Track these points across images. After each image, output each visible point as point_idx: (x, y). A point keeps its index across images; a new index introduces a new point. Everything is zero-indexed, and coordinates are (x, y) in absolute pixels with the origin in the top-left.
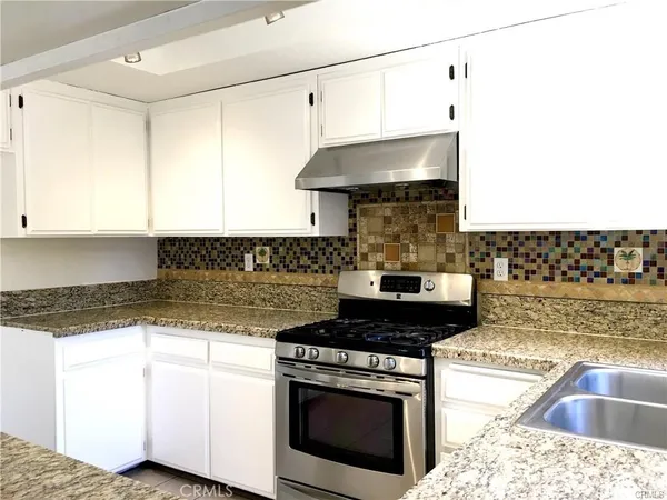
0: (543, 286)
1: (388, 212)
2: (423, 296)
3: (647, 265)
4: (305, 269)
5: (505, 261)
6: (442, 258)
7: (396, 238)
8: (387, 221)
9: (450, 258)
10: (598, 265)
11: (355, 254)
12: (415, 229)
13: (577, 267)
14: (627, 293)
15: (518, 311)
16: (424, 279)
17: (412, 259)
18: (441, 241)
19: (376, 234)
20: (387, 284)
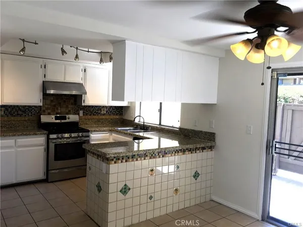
0: (89, 117)
1: (52, 99)
2: (67, 121)
3: (107, 112)
5: (82, 112)
6: (67, 111)
7: (55, 106)
8: (52, 101)
9: (70, 111)
10: (99, 112)
11: (41, 110)
12: (60, 103)
13: (95, 112)
14: (104, 117)
15: (85, 122)
16: (67, 116)
17: (59, 111)
18: (67, 107)
19: (48, 105)
20: (57, 118)
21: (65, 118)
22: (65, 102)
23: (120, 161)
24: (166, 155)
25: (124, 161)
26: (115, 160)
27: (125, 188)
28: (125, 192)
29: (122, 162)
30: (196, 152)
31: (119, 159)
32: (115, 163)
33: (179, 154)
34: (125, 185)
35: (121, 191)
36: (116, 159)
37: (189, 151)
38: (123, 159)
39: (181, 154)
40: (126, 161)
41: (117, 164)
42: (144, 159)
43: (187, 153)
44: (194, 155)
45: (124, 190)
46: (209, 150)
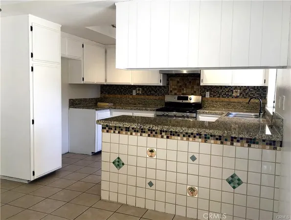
0: (217, 99)
1: (178, 80)
2: (189, 101)
3: (240, 94)
4: (153, 94)
6: (193, 92)
7: (181, 86)
8: (178, 82)
10: (230, 94)
11: (168, 91)
12: (186, 84)
13: (225, 94)
14: (236, 100)
15: (212, 105)
16: (189, 97)
17: (185, 92)
18: (193, 87)
19: (175, 85)
20: (179, 98)
21: (187, 98)
22: (190, 82)
23: (112, 131)
24: (173, 137)
25: (117, 132)
26: (107, 128)
27: (118, 162)
28: (118, 165)
29: (114, 132)
30: (232, 144)
31: (111, 129)
32: (107, 132)
33: (196, 140)
34: (119, 158)
35: (114, 163)
36: (109, 129)
37: (217, 139)
38: (115, 129)
39: (200, 140)
40: (119, 133)
41: (109, 134)
42: (141, 135)
43: (212, 141)
44: (227, 147)
45: (117, 163)
46: (268, 147)
